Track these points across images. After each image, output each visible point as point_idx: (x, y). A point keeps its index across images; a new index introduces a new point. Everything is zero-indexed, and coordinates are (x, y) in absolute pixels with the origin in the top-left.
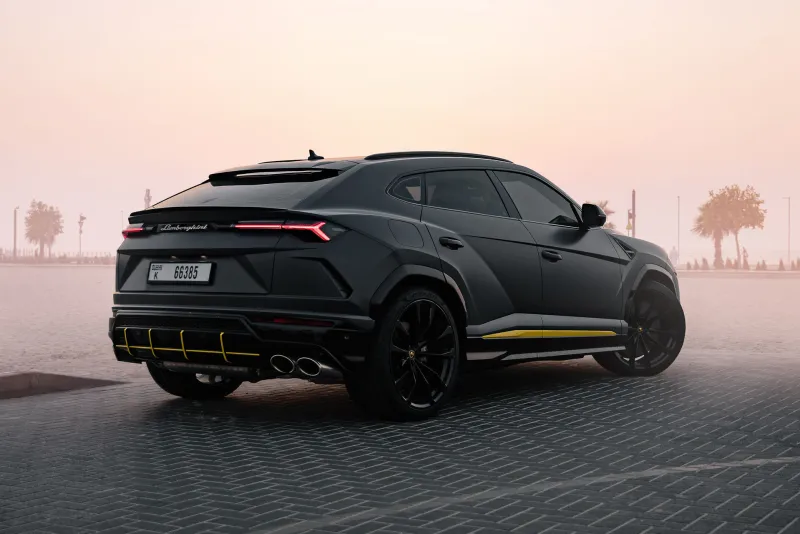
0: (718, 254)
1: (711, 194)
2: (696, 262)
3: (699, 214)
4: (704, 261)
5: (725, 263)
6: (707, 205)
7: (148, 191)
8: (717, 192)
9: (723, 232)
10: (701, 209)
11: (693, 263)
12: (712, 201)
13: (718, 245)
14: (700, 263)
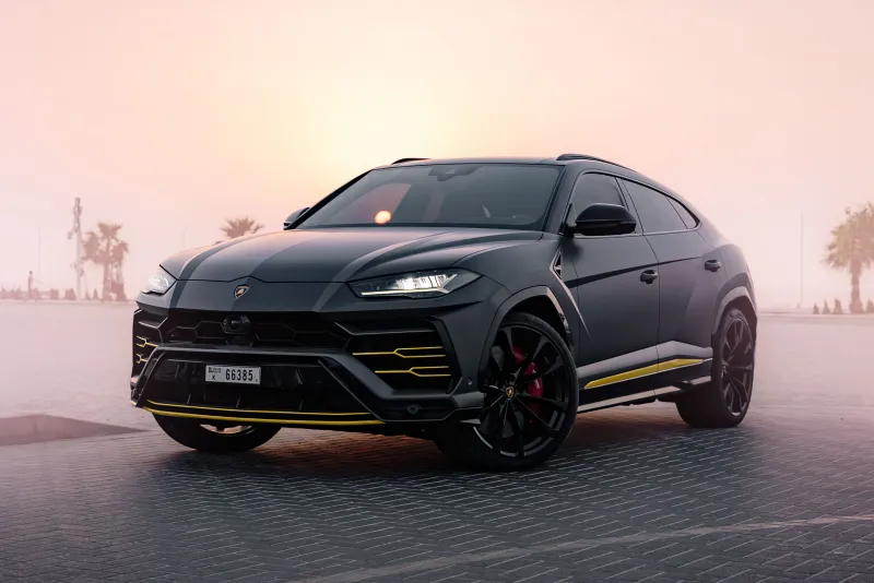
0: (855, 294)
1: (848, 212)
2: (826, 305)
3: (831, 239)
4: (838, 303)
5: (865, 307)
6: (841, 227)
7: (78, 200)
8: (856, 209)
9: (864, 264)
10: (834, 233)
11: (821, 306)
12: (850, 221)
13: (855, 282)
14: (832, 306)
